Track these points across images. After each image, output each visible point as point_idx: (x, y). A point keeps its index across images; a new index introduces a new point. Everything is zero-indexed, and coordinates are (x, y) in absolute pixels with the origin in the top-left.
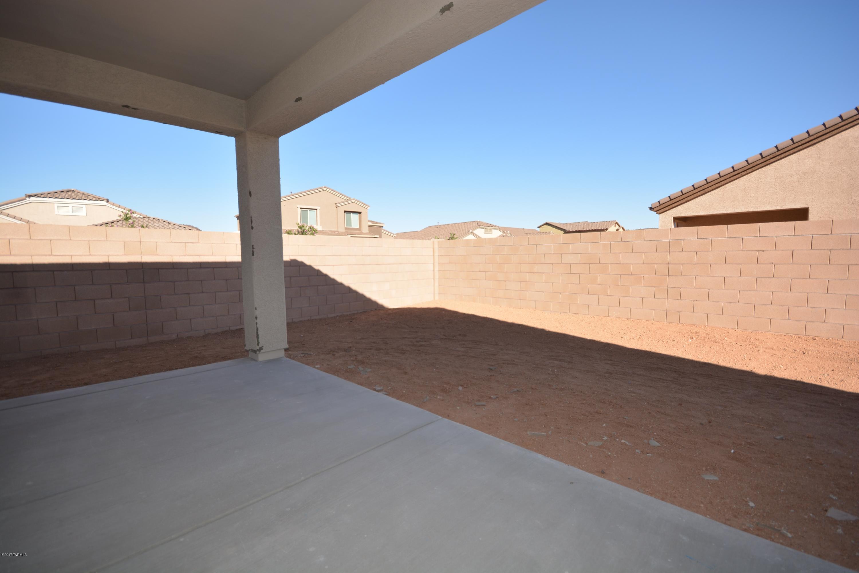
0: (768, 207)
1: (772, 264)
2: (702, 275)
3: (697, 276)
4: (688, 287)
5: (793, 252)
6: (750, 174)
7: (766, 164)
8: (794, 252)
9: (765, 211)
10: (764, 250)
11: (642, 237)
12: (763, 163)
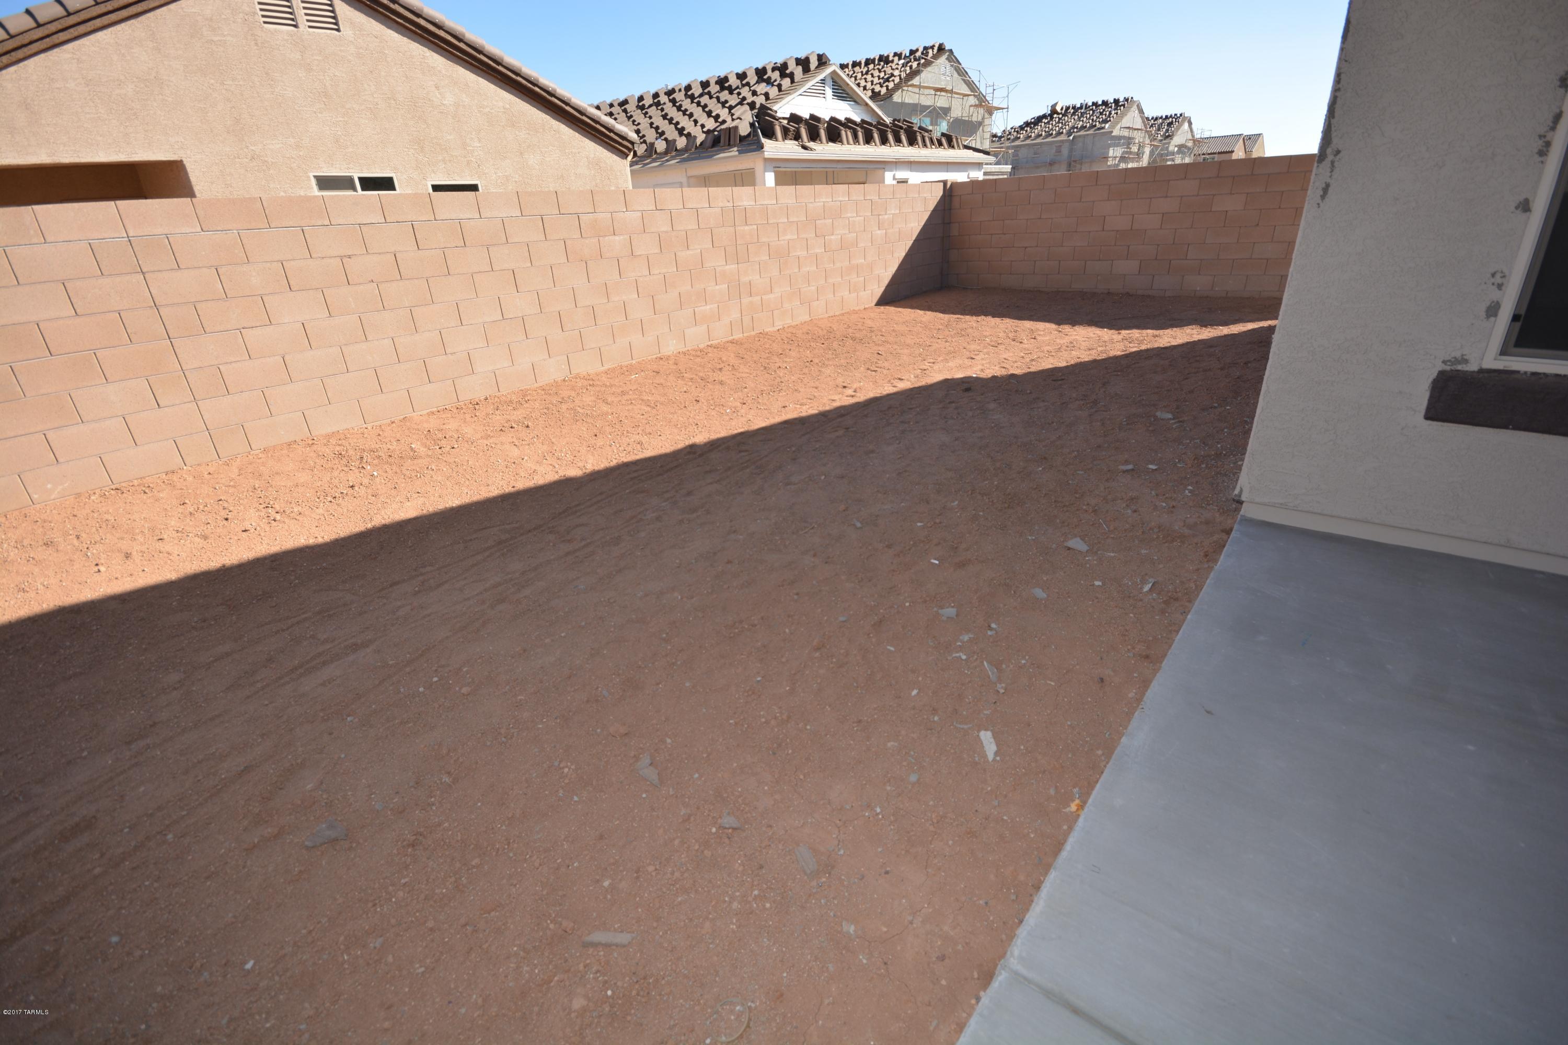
0: (99, 154)
1: (372, 283)
2: (254, 325)
3: (243, 328)
4: (233, 360)
5: (395, 255)
6: (21, 64)
7: (51, 44)
8: (397, 255)
9: (101, 163)
10: (349, 254)
11: (32, 232)
12: (45, 40)
